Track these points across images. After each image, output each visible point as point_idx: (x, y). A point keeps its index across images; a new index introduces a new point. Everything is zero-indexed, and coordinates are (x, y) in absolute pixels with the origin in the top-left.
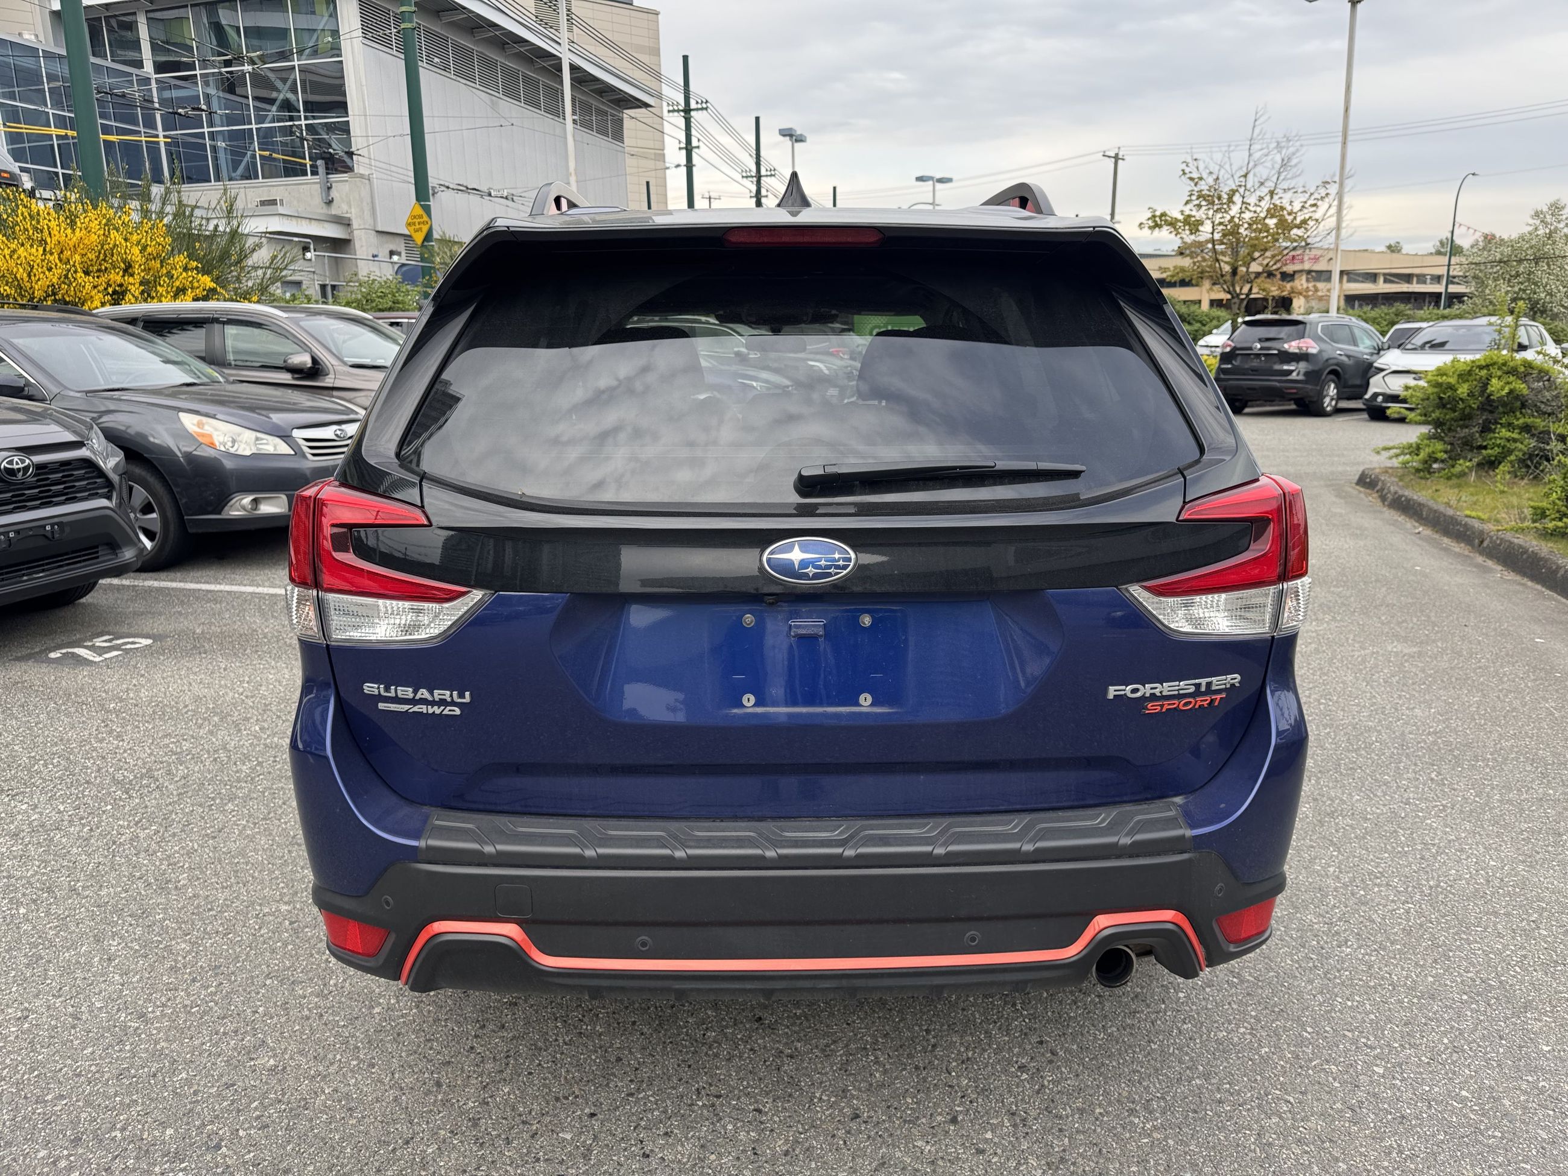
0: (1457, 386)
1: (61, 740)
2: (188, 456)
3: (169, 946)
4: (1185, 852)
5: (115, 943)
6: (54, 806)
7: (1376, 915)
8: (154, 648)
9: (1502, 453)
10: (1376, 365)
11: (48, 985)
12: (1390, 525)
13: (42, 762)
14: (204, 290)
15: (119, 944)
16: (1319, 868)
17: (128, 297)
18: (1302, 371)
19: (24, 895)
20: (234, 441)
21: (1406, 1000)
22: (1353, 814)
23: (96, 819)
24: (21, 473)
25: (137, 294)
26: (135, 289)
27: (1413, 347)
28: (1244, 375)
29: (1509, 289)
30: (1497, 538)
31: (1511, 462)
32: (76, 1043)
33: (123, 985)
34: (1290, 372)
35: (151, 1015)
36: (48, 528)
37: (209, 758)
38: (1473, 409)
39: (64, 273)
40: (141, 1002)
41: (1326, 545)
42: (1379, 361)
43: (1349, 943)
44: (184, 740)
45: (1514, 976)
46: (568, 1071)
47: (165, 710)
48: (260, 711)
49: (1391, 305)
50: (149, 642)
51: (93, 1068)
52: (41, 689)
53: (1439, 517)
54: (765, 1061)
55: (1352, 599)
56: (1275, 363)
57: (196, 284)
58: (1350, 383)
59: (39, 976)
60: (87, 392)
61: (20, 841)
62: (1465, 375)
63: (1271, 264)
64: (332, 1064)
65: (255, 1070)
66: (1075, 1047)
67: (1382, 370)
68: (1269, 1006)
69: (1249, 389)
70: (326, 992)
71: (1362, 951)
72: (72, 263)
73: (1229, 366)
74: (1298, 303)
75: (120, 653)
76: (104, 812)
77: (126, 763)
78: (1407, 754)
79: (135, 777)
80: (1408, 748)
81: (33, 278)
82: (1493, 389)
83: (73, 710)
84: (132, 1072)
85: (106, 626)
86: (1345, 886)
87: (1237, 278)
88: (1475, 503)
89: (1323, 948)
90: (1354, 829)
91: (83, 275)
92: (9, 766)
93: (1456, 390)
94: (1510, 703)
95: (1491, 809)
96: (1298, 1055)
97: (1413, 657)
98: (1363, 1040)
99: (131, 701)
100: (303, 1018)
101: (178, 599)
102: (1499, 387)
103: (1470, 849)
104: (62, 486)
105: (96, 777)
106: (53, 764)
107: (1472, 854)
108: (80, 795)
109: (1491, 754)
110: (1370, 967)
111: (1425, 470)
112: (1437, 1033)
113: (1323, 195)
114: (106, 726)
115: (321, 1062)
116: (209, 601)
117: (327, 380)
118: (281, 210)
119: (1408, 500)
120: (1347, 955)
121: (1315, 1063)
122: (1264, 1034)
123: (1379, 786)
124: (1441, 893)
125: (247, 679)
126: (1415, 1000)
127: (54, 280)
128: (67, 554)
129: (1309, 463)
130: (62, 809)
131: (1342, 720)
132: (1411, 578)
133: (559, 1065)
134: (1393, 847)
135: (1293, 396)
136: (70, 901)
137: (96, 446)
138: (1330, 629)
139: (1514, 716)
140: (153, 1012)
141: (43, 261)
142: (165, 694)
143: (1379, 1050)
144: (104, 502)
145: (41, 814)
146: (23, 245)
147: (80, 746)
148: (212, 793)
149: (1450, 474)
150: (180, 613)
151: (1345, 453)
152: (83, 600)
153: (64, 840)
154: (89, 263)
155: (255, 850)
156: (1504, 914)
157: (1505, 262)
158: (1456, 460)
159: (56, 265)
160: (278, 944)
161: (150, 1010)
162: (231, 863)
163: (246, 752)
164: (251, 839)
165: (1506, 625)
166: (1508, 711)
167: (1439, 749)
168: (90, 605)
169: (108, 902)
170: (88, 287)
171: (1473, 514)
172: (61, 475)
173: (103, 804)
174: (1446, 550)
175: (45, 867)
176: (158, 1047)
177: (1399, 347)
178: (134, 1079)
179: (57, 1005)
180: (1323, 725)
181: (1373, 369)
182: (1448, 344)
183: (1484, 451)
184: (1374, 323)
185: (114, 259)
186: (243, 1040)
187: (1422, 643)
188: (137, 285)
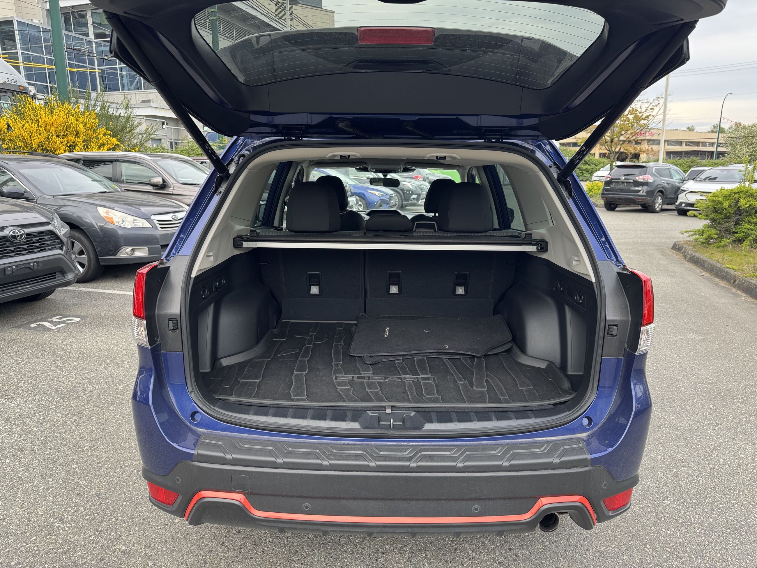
0: (723, 202)
1: (33, 370)
2: (101, 228)
3: (77, 482)
4: (587, 467)
5: (51, 480)
6: (27, 405)
7: (682, 483)
8: (81, 323)
9: (745, 236)
10: (681, 188)
11: (17, 501)
12: (688, 270)
13: (23, 382)
14: (113, 145)
15: (53, 480)
16: (653, 456)
17: (77, 148)
18: (645, 191)
19: (9, 452)
20: (123, 221)
21: (698, 531)
22: (670, 427)
23: (47, 413)
24: (19, 238)
25: (81, 146)
26: (80, 145)
27: (700, 179)
28: (616, 192)
29: (748, 150)
30: (743, 280)
31: (750, 240)
32: (28, 533)
33: (53, 503)
34: (639, 191)
35: (66, 520)
36: (31, 264)
37: (103, 381)
38: (731, 213)
39: (47, 136)
40: (61, 513)
41: (656, 281)
42: (683, 186)
43: (669, 498)
44: (92, 371)
45: (754, 520)
46: (270, 557)
47: (84, 356)
48: (130, 357)
49: (689, 157)
50: (79, 319)
51: (35, 548)
52: (26, 343)
53: (713, 268)
54: (370, 555)
55: (670, 310)
56: (631, 186)
57: (109, 142)
58: (669, 197)
59: (13, 497)
60: (54, 196)
61: (9, 424)
62: (727, 197)
63: (630, 137)
64: (153, 550)
65: (115, 552)
66: (528, 552)
67: (685, 191)
68: (627, 533)
69: (618, 199)
70: (152, 510)
71: (676, 503)
72: (51, 132)
73: (609, 187)
74: (643, 157)
75: (65, 325)
76: (51, 409)
77: (63, 383)
78: (698, 394)
79: (67, 391)
80: (698, 391)
81: (32, 138)
82: (741, 204)
83: (40, 354)
84: (55, 550)
85: (59, 311)
86: (667, 466)
87: (613, 143)
88: (731, 261)
89: (655, 501)
90: (671, 435)
91: (56, 137)
92: (7, 383)
93: (722, 204)
94: (750, 368)
95: (741, 425)
96: (642, 561)
97: (700, 342)
98: (676, 553)
99: (68, 351)
100: (140, 524)
101: (94, 298)
102: (744, 203)
103: (731, 447)
104: (39, 244)
105: (48, 390)
106: (28, 383)
107: (731, 450)
108: (40, 400)
109: (741, 396)
110: (679, 512)
111: (707, 243)
112: (714, 550)
113: (657, 104)
114: (55, 363)
115: (148, 549)
116: (109, 299)
117: (170, 190)
118: (152, 105)
119: (698, 258)
120: (668, 505)
121: (651, 565)
122: (625, 548)
123: (684, 412)
124: (716, 471)
125: (124, 340)
126: (703, 532)
127: (42, 140)
128: (40, 276)
129: (648, 237)
130: (31, 407)
131: (665, 375)
132: (699, 299)
133: (266, 554)
134: (691, 446)
135: (640, 203)
136: (31, 456)
137: (56, 224)
138: (658, 326)
139: (752, 375)
140: (67, 518)
141: (37, 130)
142: (85, 347)
143: (684, 559)
144: (59, 251)
145: (20, 409)
146: (28, 122)
147: (42, 374)
148: (104, 400)
149: (719, 245)
150: (94, 305)
151: (666, 232)
152: (49, 297)
153: (30, 423)
154: (59, 131)
155: (123, 432)
156: (748, 484)
157: (746, 137)
158: (722, 238)
159: (43, 132)
160: (131, 483)
161: (66, 517)
162: (110, 438)
163: (121, 379)
164: (121, 425)
165: (747, 325)
166: (749, 372)
167: (714, 392)
168: (52, 299)
169: (49, 458)
170: (58, 143)
171: (731, 267)
172: (38, 238)
173: (50, 405)
174: (717, 284)
175: (20, 438)
176: (68, 537)
177: (693, 179)
178: (55, 555)
179: (20, 513)
180: (655, 377)
181: (680, 190)
182: (717, 179)
183: (736, 234)
184: (680, 166)
185: (71, 129)
186: (110, 535)
187: (705, 334)
188: (81, 142)
